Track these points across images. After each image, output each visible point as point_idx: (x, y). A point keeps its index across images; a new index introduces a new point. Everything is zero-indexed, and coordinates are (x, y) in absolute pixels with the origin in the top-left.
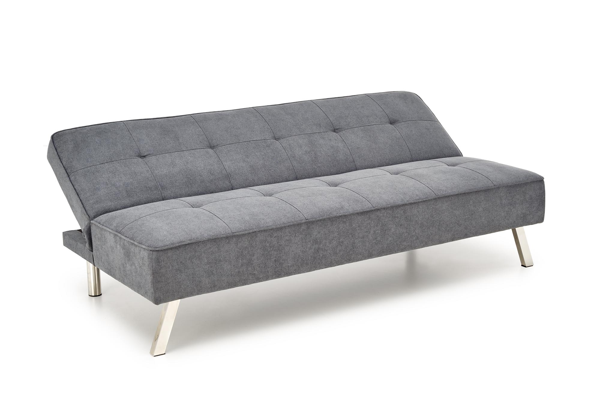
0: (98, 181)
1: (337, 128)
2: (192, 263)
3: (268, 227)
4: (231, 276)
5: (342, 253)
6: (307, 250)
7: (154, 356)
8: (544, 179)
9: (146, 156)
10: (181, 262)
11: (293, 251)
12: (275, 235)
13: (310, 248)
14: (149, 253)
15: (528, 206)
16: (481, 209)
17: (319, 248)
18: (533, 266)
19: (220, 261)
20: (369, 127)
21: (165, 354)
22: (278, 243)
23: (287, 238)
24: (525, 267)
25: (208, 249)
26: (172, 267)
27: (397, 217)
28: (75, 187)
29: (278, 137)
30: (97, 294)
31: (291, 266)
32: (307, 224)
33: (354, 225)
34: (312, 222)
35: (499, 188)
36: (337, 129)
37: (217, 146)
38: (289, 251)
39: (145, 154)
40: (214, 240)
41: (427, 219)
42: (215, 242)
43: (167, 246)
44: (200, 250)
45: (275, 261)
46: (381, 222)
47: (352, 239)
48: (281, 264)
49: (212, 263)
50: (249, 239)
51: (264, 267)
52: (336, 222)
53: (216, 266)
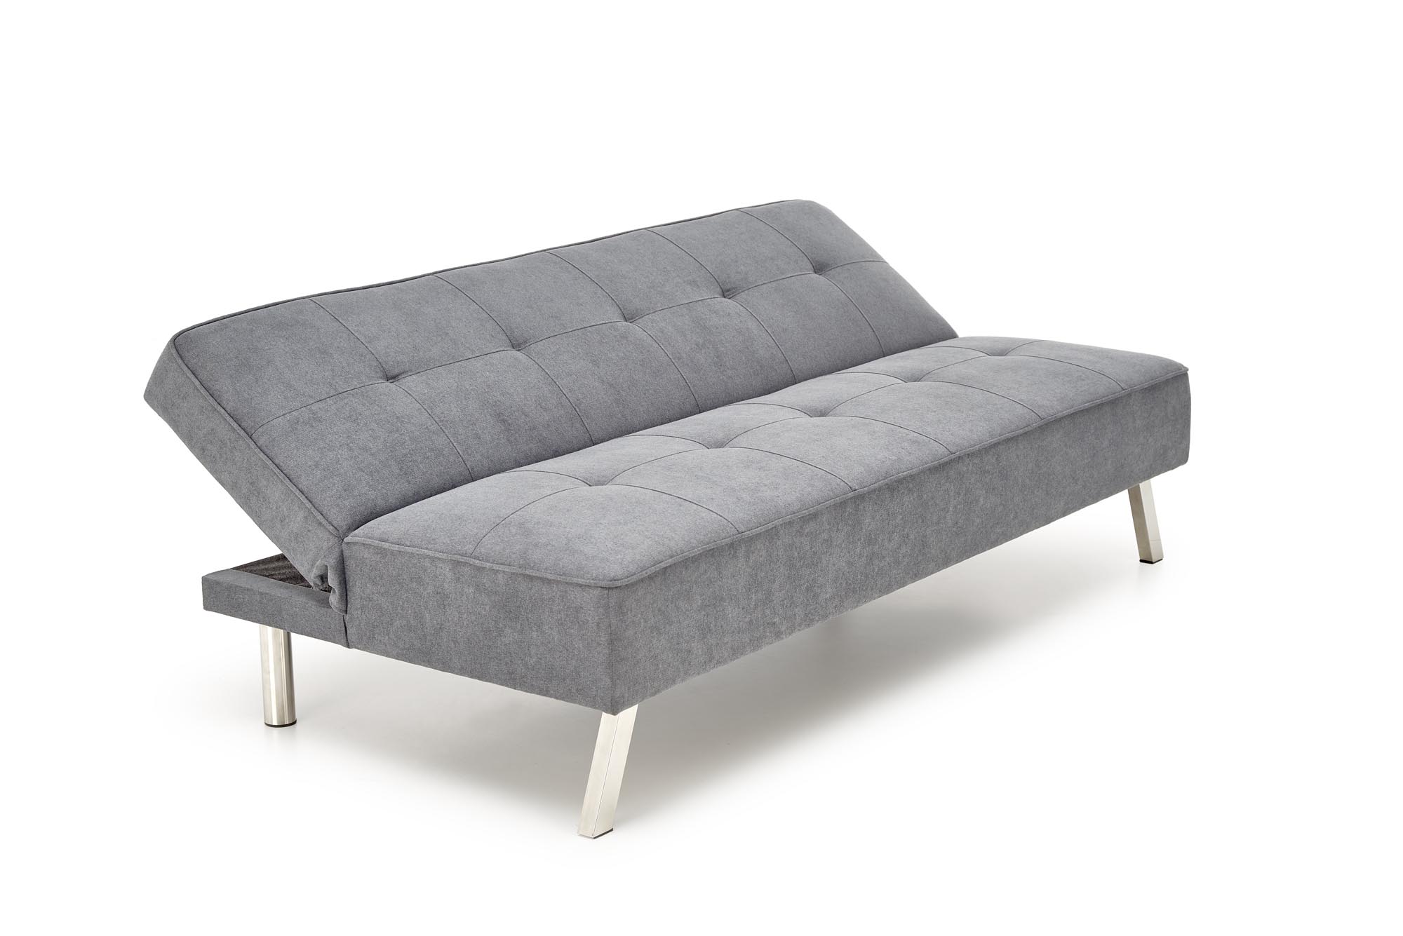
0: (327, 441)
1: (728, 288)
2: (678, 608)
3: (794, 513)
4: (738, 632)
5: (906, 560)
6: (856, 559)
7: (595, 838)
8: (1188, 370)
9: (398, 376)
10: (659, 610)
11: (834, 565)
12: (806, 531)
13: (861, 556)
14: (601, 594)
15: (1170, 429)
16: (1106, 443)
17: (873, 553)
18: (1161, 560)
19: (722, 599)
20: (785, 282)
21: (612, 830)
22: (811, 548)
23: (825, 536)
24: (1152, 563)
25: (703, 574)
26: (646, 622)
27: (988, 472)
28: (277, 461)
29: (630, 316)
30: (284, 722)
31: (830, 599)
32: (855, 502)
33: (925, 496)
34: (861, 497)
35: (1129, 395)
36: (728, 291)
37: (525, 342)
38: (827, 566)
39: (396, 372)
40: (711, 553)
41: (1030, 471)
42: (712, 556)
43: (635, 574)
44: (690, 577)
45: (807, 589)
46: (964, 486)
47: (923, 528)
48: (816, 596)
49: (709, 606)
50: (767, 544)
51: (790, 606)
52: (899, 491)
53: (715, 612)
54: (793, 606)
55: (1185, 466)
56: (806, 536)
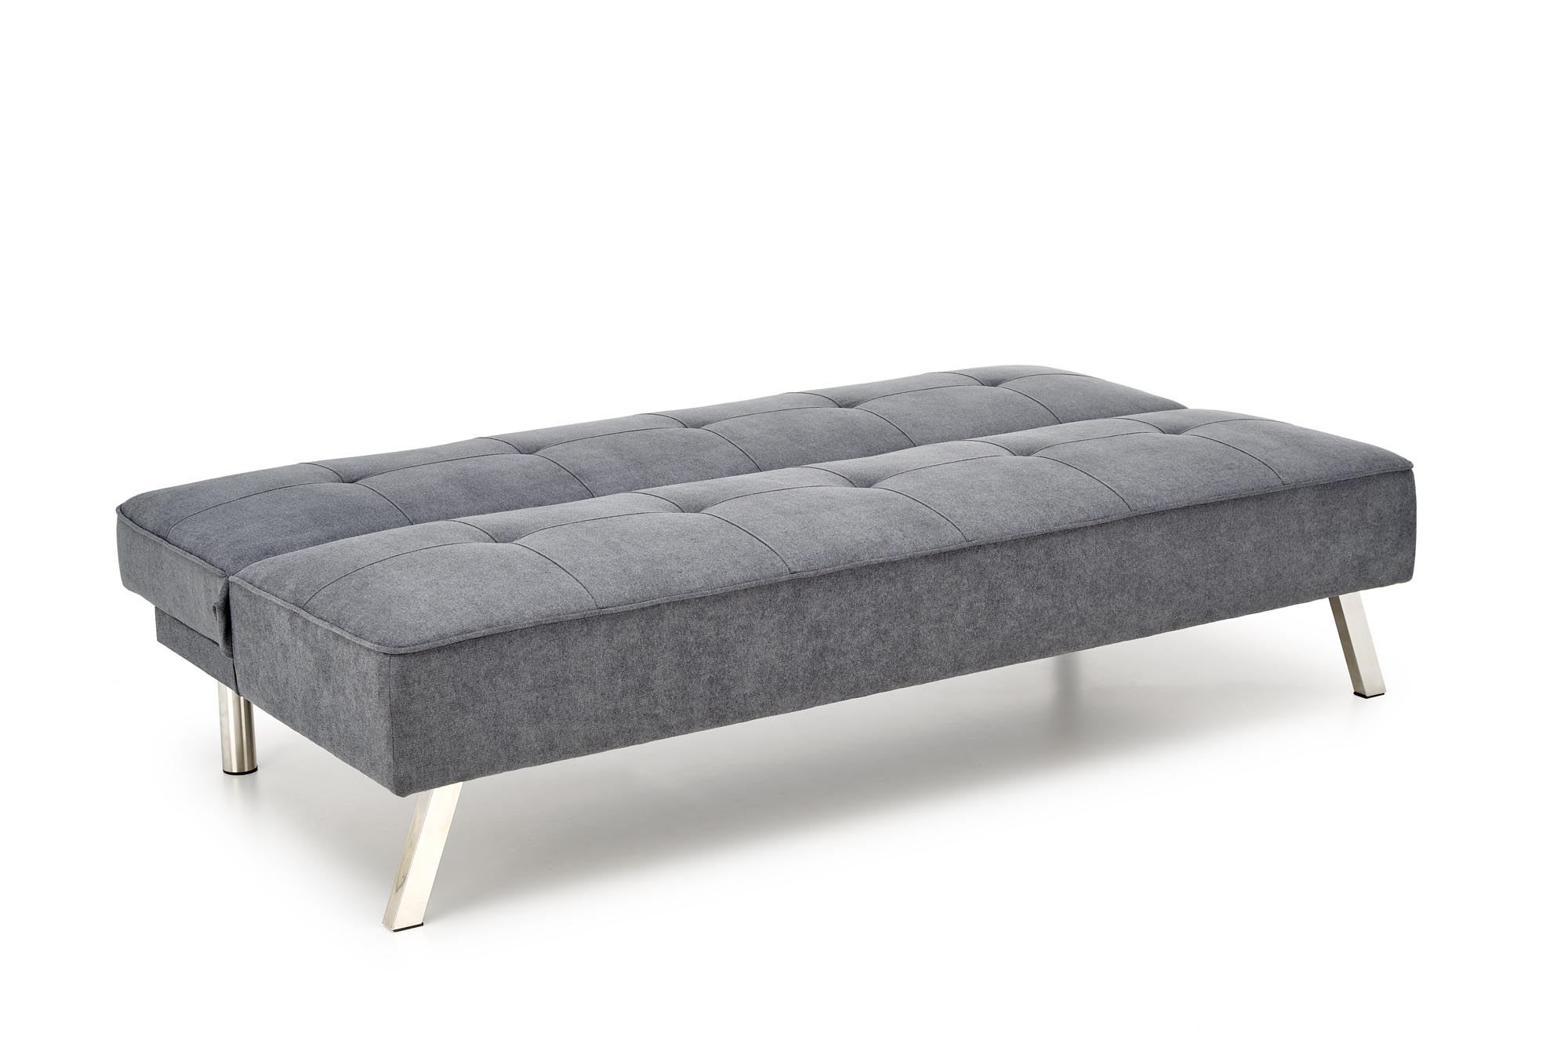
4: (595, 721)
5: (884, 661)
7: (395, 931)
8: (1412, 467)
10: (465, 685)
11: (757, 656)
12: (710, 614)
13: (802, 649)
14: (382, 661)
15: (1372, 537)
16: (1248, 546)
17: (825, 648)
18: (1384, 694)
19: (567, 681)
21: (422, 924)
22: (717, 634)
23: (742, 621)
24: (1366, 697)
25: (536, 650)
26: (442, 696)
27: (1030, 567)
30: (244, 769)
31: (751, 696)
32: (794, 586)
33: (916, 588)
34: (808, 581)
35: (1295, 490)
38: (745, 657)
40: (551, 627)
41: (1107, 572)
42: (552, 631)
43: (429, 641)
44: (515, 652)
45: (711, 681)
46: (986, 581)
47: (913, 625)
48: (725, 689)
49: (546, 687)
50: (643, 623)
51: (682, 698)
52: (870, 579)
53: (556, 695)
54: (686, 698)
55: (1408, 583)
56: (709, 620)
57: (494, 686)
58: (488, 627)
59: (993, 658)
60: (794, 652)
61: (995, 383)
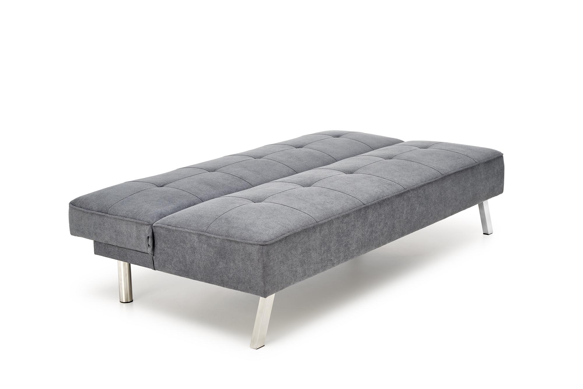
3: (340, 214)
4: (317, 264)
5: (386, 233)
7: (257, 349)
8: (503, 154)
10: (284, 254)
11: (356, 235)
12: (345, 221)
13: (367, 231)
14: (260, 248)
15: (496, 179)
16: (469, 185)
17: (372, 231)
18: (492, 233)
19: (310, 250)
21: (264, 346)
22: (347, 228)
23: (353, 223)
24: (488, 234)
25: (302, 239)
26: (278, 259)
27: (420, 197)
30: (128, 301)
31: (355, 250)
32: (365, 209)
33: (394, 207)
34: (368, 207)
35: (479, 165)
38: (353, 236)
40: (305, 230)
42: (306, 232)
43: (274, 239)
44: (296, 240)
45: (345, 246)
46: (410, 203)
47: (393, 220)
48: (349, 248)
49: (304, 252)
50: (328, 227)
51: (338, 252)
52: (383, 205)
53: (307, 255)
55: (502, 194)
56: (345, 223)
57: (291, 254)
58: (289, 232)
59: (411, 230)
60: (365, 233)
61: (338, 136)
